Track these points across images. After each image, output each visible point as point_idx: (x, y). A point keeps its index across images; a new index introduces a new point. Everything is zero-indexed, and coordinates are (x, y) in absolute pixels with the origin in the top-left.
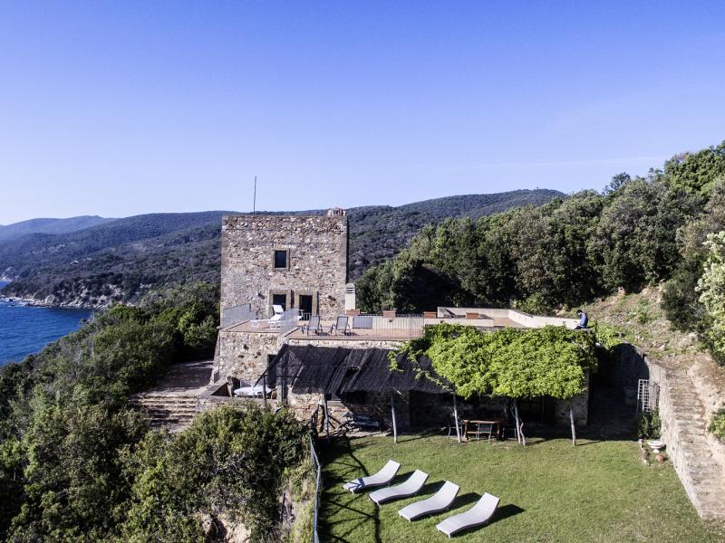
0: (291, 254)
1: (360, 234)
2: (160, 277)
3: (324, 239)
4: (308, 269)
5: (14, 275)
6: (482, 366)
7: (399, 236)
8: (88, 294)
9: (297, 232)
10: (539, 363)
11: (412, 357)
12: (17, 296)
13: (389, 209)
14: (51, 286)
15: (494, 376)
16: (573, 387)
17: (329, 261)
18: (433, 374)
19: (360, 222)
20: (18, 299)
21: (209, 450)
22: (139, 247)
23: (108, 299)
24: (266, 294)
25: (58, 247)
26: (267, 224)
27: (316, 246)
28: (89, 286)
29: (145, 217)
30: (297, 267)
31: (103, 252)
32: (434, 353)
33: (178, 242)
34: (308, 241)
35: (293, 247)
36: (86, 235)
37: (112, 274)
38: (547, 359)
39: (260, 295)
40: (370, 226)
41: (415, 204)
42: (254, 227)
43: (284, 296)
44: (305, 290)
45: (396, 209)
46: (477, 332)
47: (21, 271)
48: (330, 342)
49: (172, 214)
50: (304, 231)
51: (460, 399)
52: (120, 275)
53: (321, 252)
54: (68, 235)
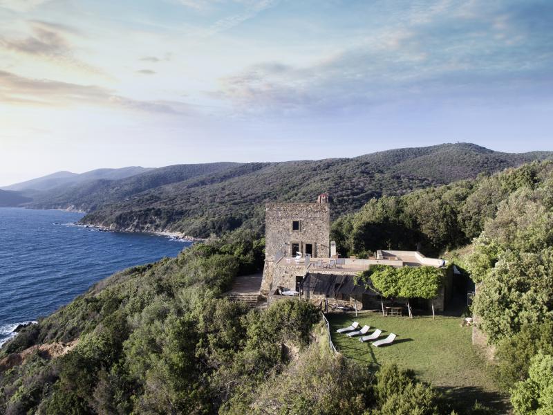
0: (301, 223)
1: (326, 180)
2: (186, 211)
3: (318, 215)
4: (310, 230)
5: (87, 208)
6: (394, 284)
7: (354, 180)
8: (138, 222)
9: (304, 212)
10: (419, 283)
11: (363, 279)
12: (91, 224)
13: (347, 160)
14: (114, 217)
15: (399, 288)
16: (432, 294)
17: (320, 227)
18: (373, 287)
19: (326, 171)
20: (92, 226)
21: (281, 317)
22: (169, 188)
23: (151, 226)
24: (289, 243)
25: (115, 190)
26: (288, 208)
27: (314, 219)
28: (139, 217)
29: (174, 167)
30: (304, 230)
31: (146, 192)
32: (373, 277)
33: (196, 185)
34: (310, 216)
35: (302, 219)
36: (132, 180)
37: (153, 209)
38: (423, 281)
39: (285, 243)
40: (333, 174)
41: (366, 155)
42: (282, 210)
43: (298, 245)
44: (309, 242)
45: (352, 160)
46: (393, 268)
47: (91, 206)
49: (191, 165)
50: (308, 211)
51: (384, 298)
52: (159, 209)
53: (317, 222)
54: (121, 180)
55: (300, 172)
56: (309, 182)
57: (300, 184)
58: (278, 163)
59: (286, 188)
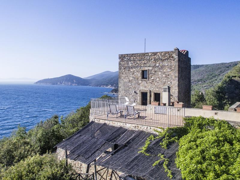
0: (150, 72)
3: (165, 63)
4: (158, 79)
5: (116, 87)
9: (152, 61)
12: (115, 93)
17: (168, 75)
18: (171, 164)
20: (116, 94)
24: (138, 92)
26: (138, 57)
27: (162, 67)
30: (152, 78)
34: (158, 65)
35: (150, 68)
39: (135, 92)
42: (132, 59)
43: (146, 93)
44: (157, 91)
48: (116, 123)
50: (155, 60)
53: (165, 70)
55: (220, 68)
56: (224, 73)
57: (219, 75)
58: (207, 65)
59: (210, 77)
